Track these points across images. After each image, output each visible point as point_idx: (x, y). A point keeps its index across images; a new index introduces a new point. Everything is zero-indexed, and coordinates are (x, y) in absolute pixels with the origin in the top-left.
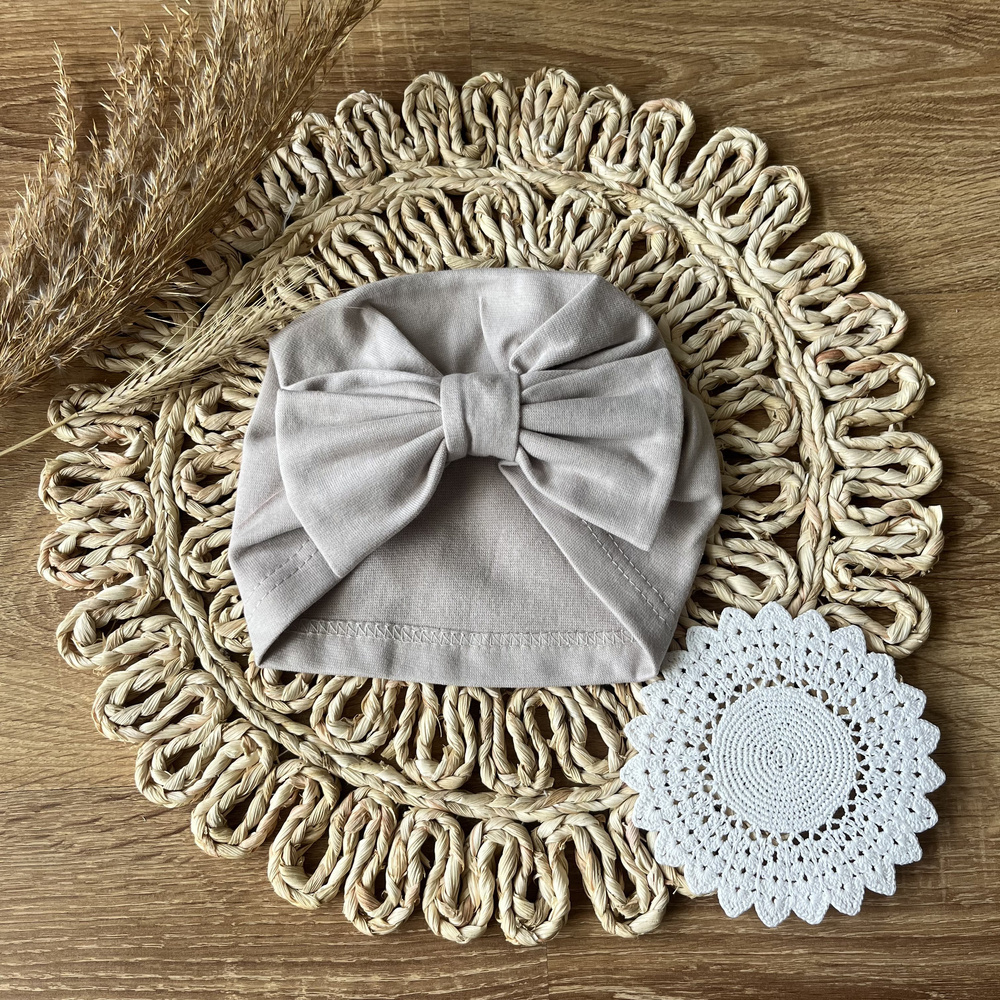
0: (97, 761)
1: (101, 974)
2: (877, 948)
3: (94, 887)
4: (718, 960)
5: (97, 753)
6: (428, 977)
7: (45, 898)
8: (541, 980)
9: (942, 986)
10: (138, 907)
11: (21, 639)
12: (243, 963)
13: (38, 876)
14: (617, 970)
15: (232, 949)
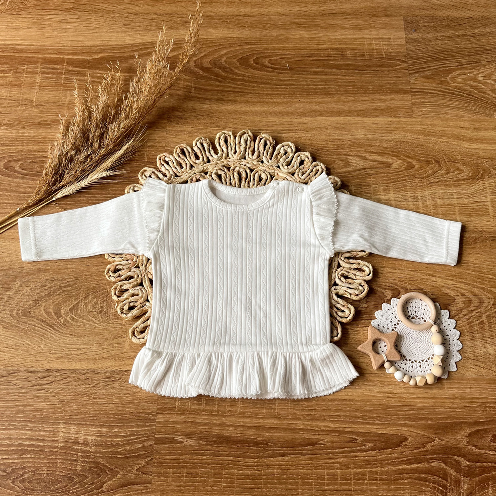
0: (29, 361)
1: (23, 424)
2: (254, 429)
3: (24, 398)
4: (206, 430)
5: (29, 359)
6: (120, 430)
7: (9, 401)
8: (153, 433)
9: (272, 441)
10: (37, 405)
11: (10, 323)
12: (65, 423)
13: (8, 394)
14: (176, 431)
15: (63, 419)
